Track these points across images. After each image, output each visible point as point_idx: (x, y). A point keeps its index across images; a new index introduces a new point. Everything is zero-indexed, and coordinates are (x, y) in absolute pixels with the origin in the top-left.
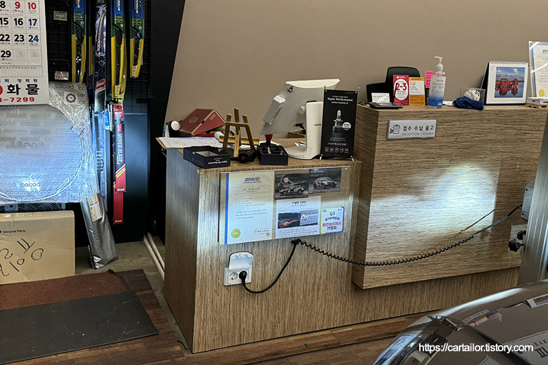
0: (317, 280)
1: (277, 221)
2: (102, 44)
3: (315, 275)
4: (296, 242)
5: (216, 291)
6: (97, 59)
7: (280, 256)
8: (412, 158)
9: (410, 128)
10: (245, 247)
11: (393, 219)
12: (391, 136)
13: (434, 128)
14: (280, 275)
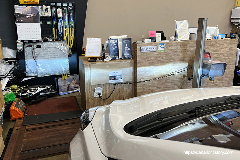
0: (123, 96)
1: (109, 78)
2: (60, 30)
3: (122, 95)
4: (115, 84)
5: (92, 99)
6: (59, 35)
7: (110, 88)
8: (150, 58)
9: (148, 49)
10: (99, 85)
11: (145, 77)
12: (141, 51)
13: (156, 48)
14: (111, 95)
